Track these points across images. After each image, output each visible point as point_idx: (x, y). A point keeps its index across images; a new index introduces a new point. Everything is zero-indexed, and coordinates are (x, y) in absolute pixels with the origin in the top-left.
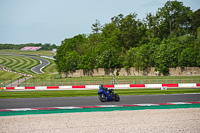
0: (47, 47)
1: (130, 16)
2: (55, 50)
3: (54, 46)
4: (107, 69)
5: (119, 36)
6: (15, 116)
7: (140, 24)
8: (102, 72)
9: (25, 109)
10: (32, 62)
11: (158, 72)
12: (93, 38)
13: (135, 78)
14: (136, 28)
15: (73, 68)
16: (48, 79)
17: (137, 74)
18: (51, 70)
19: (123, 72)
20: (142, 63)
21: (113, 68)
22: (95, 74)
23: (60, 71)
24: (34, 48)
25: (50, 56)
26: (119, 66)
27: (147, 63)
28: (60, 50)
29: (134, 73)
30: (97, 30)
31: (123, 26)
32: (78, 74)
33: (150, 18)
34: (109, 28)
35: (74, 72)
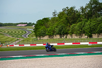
0: (30, 24)
1: (72, 8)
2: (34, 26)
3: (33, 24)
4: (60, 35)
5: (66, 18)
6: (14, 60)
7: (77, 12)
8: (58, 37)
9: (19, 56)
10: (23, 32)
12: (53, 19)
13: (75, 39)
14: (75, 14)
16: (31, 40)
17: (76, 37)
18: (32, 36)
19: (69, 37)
20: (79, 32)
21: (64, 35)
22: (55, 38)
23: (37, 36)
24: (24, 25)
25: (32, 29)
26: (67, 34)
27: (81, 32)
28: (36, 25)
29: (74, 37)
30: (55, 15)
31: (68, 13)
32: (46, 38)
33: (82, 8)
34: (61, 14)
35: (44, 36)
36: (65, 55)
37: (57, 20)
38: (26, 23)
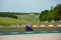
0: (37, 14)
2: (39, 15)
3: (39, 14)
5: (59, 10)
8: (54, 21)
10: (32, 18)
12: (51, 11)
16: (37, 23)
18: (38, 21)
21: (57, 20)
22: (52, 22)
23: (41, 21)
24: (33, 14)
25: (38, 16)
26: (59, 20)
28: (41, 14)
30: (52, 9)
31: (60, 7)
32: (46, 22)
34: (56, 8)
35: (45, 21)
37: (53, 12)
38: (35, 13)
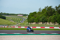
0: (25, 15)
1: (50, 7)
2: (27, 16)
4: (43, 22)
7: (53, 9)
8: (41, 23)
9: (18, 33)
10: (20, 19)
11: (58, 24)
12: (39, 13)
15: (33, 22)
16: (25, 25)
17: (52, 24)
18: (26, 22)
19: (48, 23)
20: (53, 21)
21: (45, 22)
22: (39, 24)
24: (21, 15)
27: (55, 21)
28: (29, 16)
31: (48, 10)
32: (34, 23)
33: (56, 7)
34: (44, 10)
36: (45, 34)
37: (41, 14)
38: (23, 14)
